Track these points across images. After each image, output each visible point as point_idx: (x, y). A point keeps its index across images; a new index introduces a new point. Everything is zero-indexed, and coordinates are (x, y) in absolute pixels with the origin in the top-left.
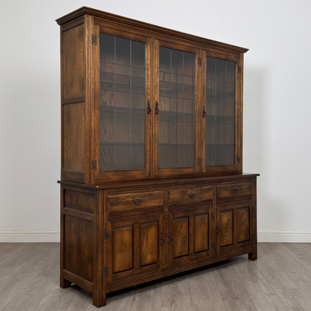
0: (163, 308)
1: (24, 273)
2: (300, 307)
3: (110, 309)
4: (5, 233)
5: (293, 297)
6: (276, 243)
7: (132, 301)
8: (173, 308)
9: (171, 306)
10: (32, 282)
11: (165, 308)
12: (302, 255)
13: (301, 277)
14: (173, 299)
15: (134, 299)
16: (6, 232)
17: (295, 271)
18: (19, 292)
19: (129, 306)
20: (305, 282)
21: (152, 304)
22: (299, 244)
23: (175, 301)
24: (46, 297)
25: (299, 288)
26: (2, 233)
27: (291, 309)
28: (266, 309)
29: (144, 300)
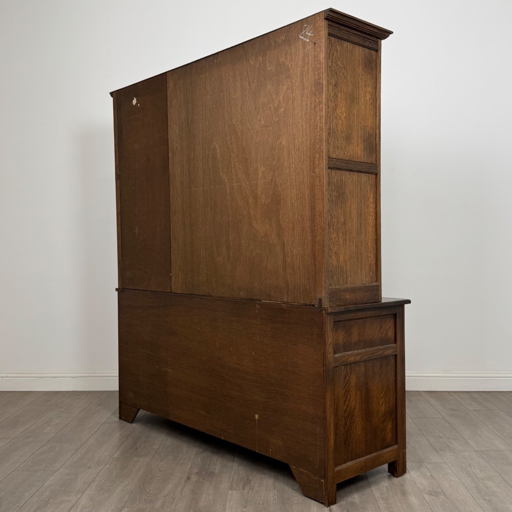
0: (230, 492)
1: (28, 438)
2: (440, 490)
3: (149, 493)
4: (7, 377)
5: (431, 475)
6: (418, 391)
7: (185, 482)
8: (246, 491)
9: (244, 489)
10: (37, 452)
11: (234, 492)
12: (455, 410)
13: (449, 444)
14: (248, 478)
15: (189, 478)
16: (8, 375)
17: (441, 435)
18: (17, 466)
19: (179, 489)
20: (454, 453)
21: (215, 486)
22: (452, 394)
23: (250, 481)
24: (55, 474)
25: (443, 461)
26: (3, 377)
27: (426, 494)
28: (388, 492)
29: (204, 479)
